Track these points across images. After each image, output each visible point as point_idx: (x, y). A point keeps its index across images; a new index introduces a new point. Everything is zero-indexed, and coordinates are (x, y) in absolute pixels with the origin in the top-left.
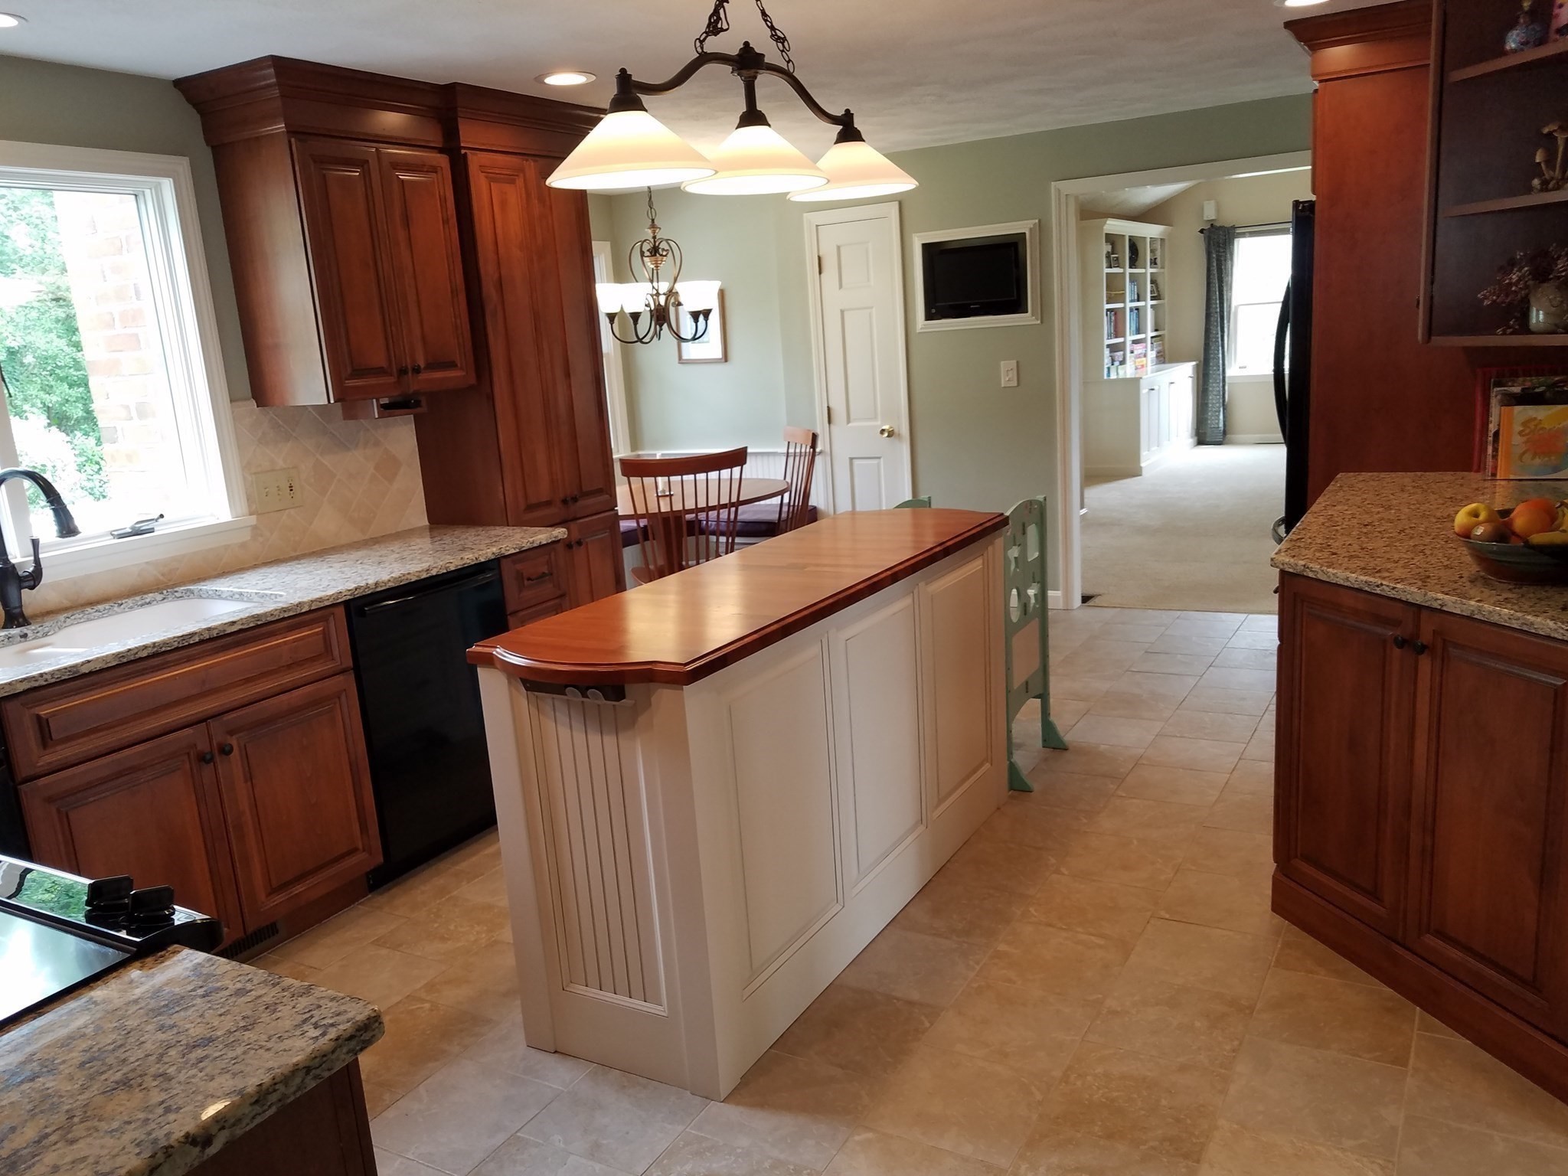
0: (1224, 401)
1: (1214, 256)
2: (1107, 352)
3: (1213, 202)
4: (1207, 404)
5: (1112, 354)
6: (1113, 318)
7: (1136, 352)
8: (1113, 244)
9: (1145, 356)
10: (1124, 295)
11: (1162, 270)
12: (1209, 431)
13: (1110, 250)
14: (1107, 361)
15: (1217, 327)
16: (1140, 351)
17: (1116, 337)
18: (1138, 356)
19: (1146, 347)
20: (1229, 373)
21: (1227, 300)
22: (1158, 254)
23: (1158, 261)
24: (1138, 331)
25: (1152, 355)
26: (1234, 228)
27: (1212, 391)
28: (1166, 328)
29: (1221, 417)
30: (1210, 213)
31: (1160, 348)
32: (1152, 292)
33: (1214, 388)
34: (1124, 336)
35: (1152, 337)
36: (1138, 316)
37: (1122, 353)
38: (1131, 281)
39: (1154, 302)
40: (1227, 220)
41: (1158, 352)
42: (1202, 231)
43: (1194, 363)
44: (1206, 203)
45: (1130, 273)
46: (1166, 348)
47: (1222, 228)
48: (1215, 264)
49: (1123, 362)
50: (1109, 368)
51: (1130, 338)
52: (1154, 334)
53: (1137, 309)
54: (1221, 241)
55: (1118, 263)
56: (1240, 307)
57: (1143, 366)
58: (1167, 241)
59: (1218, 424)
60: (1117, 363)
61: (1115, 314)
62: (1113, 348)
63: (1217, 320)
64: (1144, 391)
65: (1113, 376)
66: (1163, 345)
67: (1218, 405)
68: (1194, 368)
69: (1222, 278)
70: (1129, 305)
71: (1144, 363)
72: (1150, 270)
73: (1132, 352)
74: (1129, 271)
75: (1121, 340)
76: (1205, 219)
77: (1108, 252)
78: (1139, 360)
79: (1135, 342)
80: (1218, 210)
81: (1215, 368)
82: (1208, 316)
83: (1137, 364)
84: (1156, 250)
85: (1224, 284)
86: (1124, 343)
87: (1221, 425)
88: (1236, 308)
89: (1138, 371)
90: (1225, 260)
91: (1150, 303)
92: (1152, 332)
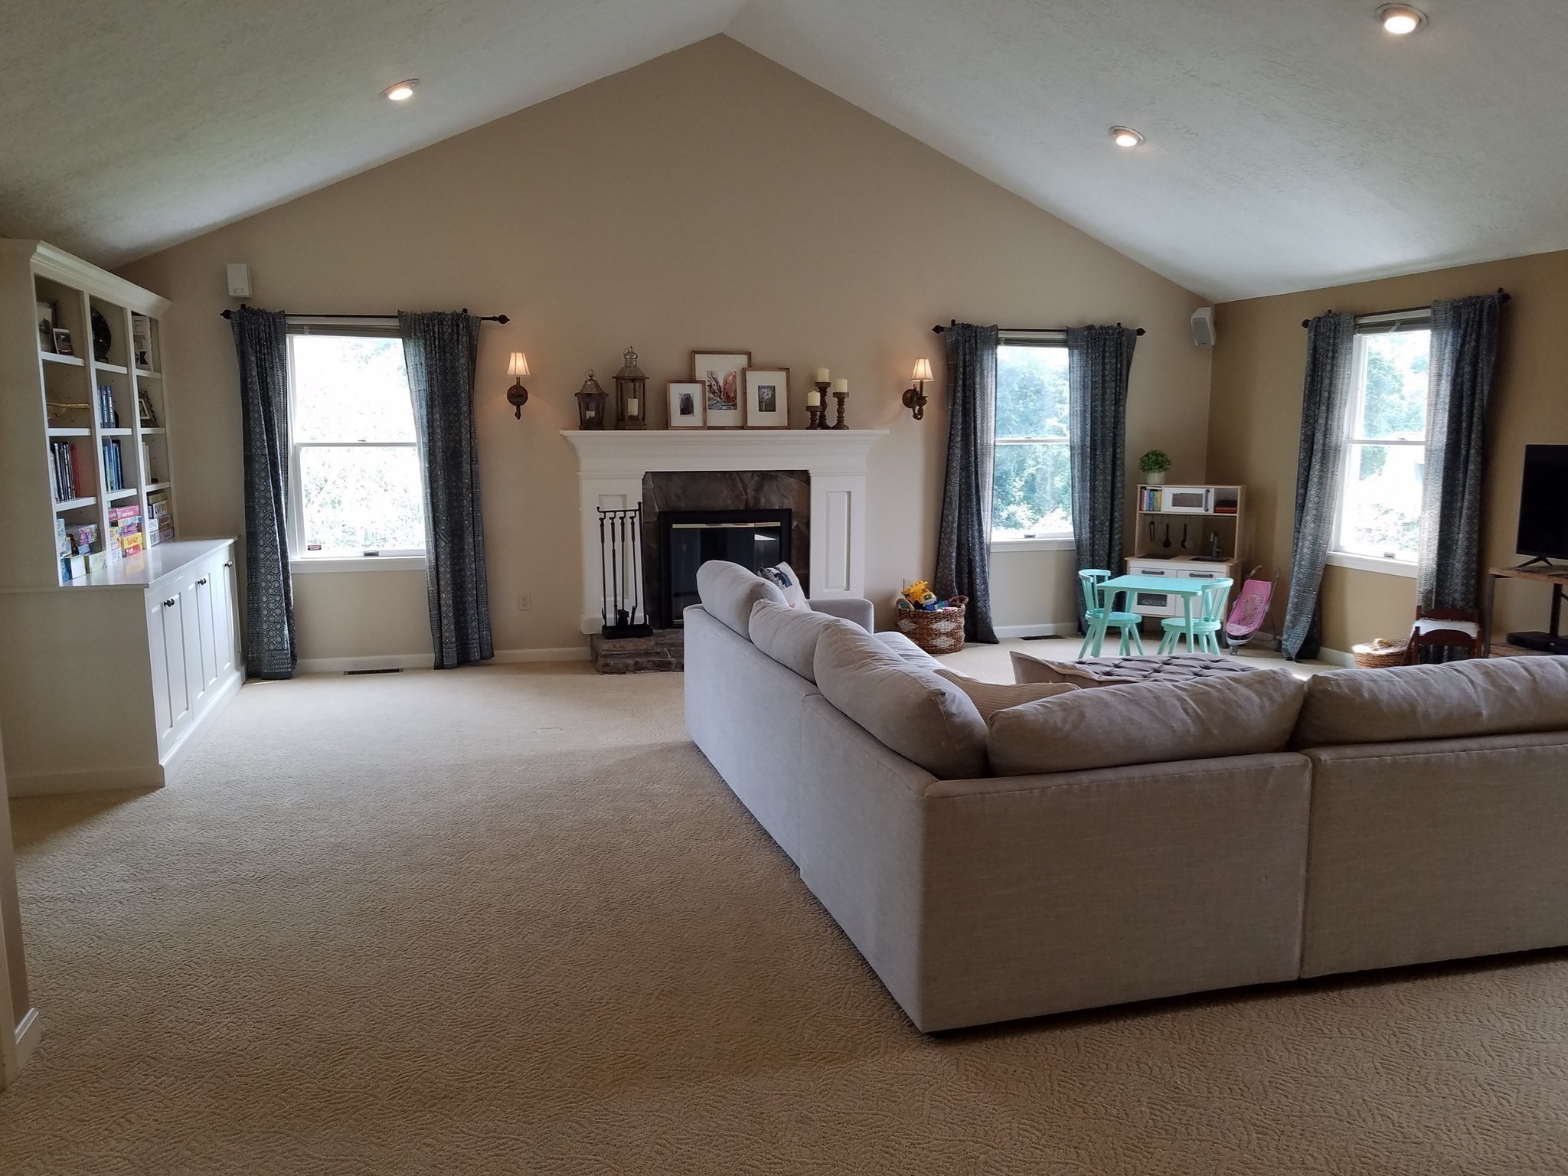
0: (288, 604)
1: (253, 358)
2: (59, 525)
3: (244, 267)
4: (258, 610)
5: (72, 531)
6: (67, 457)
7: (121, 524)
8: (55, 307)
9: (140, 528)
10: (89, 411)
11: (157, 375)
12: (266, 657)
13: (49, 318)
14: (62, 545)
15: (266, 480)
16: (129, 521)
17: (78, 496)
18: (127, 531)
19: (140, 513)
20: (294, 557)
21: (280, 435)
22: (148, 347)
23: (149, 357)
24: (122, 484)
25: (151, 526)
26: (283, 315)
27: (267, 588)
28: (172, 478)
29: (286, 632)
30: (239, 285)
31: (165, 512)
32: (142, 411)
33: (269, 582)
34: (95, 493)
35: (148, 494)
36: (119, 454)
37: (93, 527)
38: (102, 387)
39: (147, 431)
40: (270, 300)
41: (161, 521)
42: (227, 314)
43: (231, 541)
44: (230, 267)
45: (97, 370)
46: (175, 512)
47: (260, 313)
48: (255, 373)
49: (97, 546)
50: (67, 563)
51: (108, 497)
52: (152, 488)
53: (116, 441)
54: (262, 335)
55: (71, 347)
56: (304, 449)
57: (136, 548)
58: (161, 325)
59: (282, 642)
60: (83, 549)
61: (72, 448)
62: (73, 519)
63: (266, 468)
64: (153, 609)
65: (79, 579)
66: (169, 506)
67: (278, 611)
68: (230, 550)
69: (268, 397)
70: (101, 432)
71: (139, 542)
72: (136, 372)
73: (114, 524)
74: (95, 366)
75: (90, 501)
76: (232, 293)
77: (45, 322)
78: (130, 537)
79: (116, 504)
80: (253, 280)
81: (268, 549)
82: (249, 460)
83: (126, 546)
84: (144, 337)
85: (274, 409)
86: (97, 508)
87: (287, 646)
88: (297, 448)
89: (130, 559)
90: (272, 368)
91: (141, 431)
92: (147, 484)
